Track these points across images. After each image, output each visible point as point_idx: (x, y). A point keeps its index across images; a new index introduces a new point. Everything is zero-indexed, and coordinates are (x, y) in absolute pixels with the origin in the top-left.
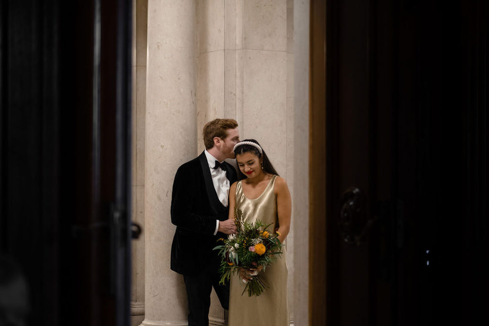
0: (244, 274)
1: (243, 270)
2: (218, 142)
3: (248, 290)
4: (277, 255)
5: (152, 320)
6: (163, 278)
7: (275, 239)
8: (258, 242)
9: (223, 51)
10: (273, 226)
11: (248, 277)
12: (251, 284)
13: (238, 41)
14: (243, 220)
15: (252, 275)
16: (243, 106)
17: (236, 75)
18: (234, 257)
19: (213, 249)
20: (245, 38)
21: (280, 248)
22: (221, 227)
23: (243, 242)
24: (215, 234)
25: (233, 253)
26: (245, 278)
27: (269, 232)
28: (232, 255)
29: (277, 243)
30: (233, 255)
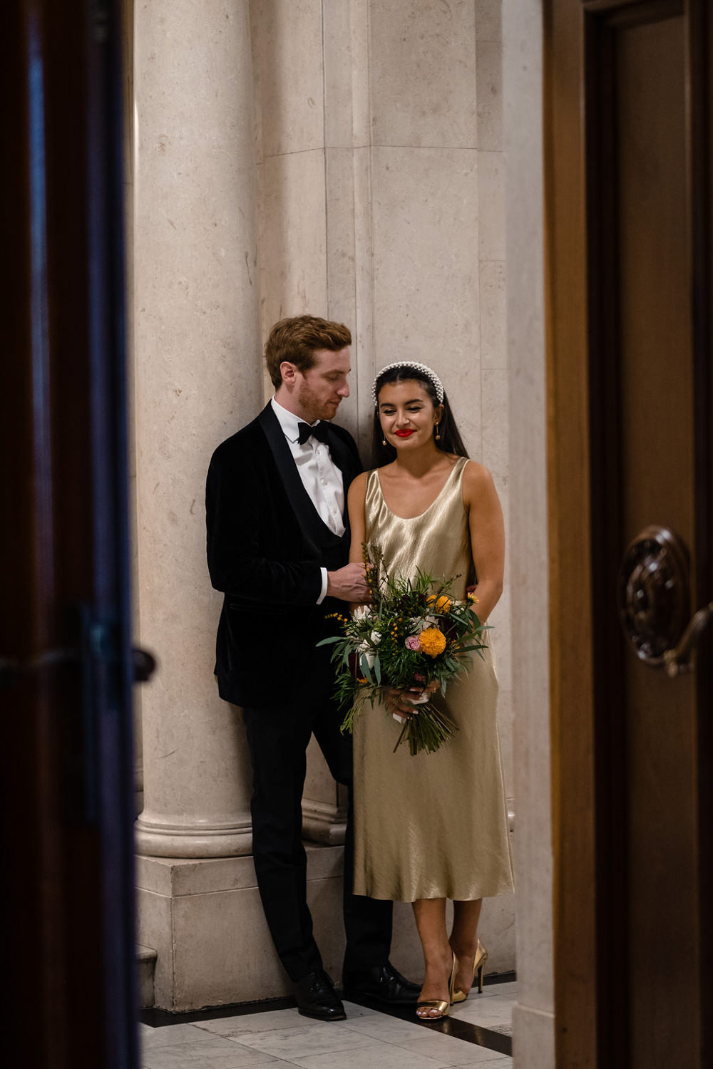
0: (396, 703)
1: (392, 692)
2: (290, 373)
3: (408, 738)
4: (474, 651)
5: (161, 812)
6: (186, 711)
7: (467, 614)
8: (426, 625)
9: (321, 152)
10: (462, 581)
11: (406, 709)
12: (414, 725)
13: (358, 126)
14: (385, 570)
15: (415, 702)
16: (372, 287)
17: (354, 210)
18: (370, 665)
19: (318, 645)
20: (374, 121)
21: (480, 634)
22: (333, 585)
23: (391, 628)
24: (319, 602)
25: (367, 655)
26: (398, 710)
27: (451, 597)
28: (365, 660)
29: (471, 623)
30: (368, 660)
